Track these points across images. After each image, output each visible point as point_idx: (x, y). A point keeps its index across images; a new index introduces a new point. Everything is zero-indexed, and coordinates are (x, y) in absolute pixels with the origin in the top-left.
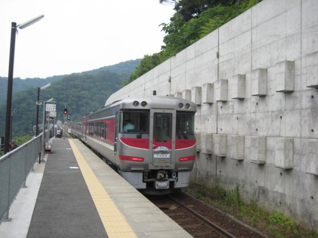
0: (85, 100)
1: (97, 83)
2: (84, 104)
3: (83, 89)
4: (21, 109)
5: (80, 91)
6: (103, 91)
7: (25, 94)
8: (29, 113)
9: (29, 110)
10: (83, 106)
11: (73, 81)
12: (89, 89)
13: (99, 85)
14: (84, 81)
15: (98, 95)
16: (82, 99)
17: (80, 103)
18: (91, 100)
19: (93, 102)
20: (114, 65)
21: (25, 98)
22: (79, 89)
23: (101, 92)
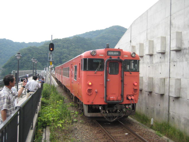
0: (65, 55)
1: (73, 44)
2: (64, 57)
3: (64, 47)
4: (23, 60)
5: (61, 49)
6: (77, 49)
7: (26, 50)
8: (29, 63)
9: (28, 61)
10: (63, 59)
11: (57, 42)
12: (68, 48)
13: (74, 46)
14: (64, 43)
15: (73, 52)
16: (63, 54)
17: (62, 57)
18: (69, 55)
19: (70, 56)
20: (82, 34)
21: (26, 53)
22: (61, 48)
23: (75, 50)
